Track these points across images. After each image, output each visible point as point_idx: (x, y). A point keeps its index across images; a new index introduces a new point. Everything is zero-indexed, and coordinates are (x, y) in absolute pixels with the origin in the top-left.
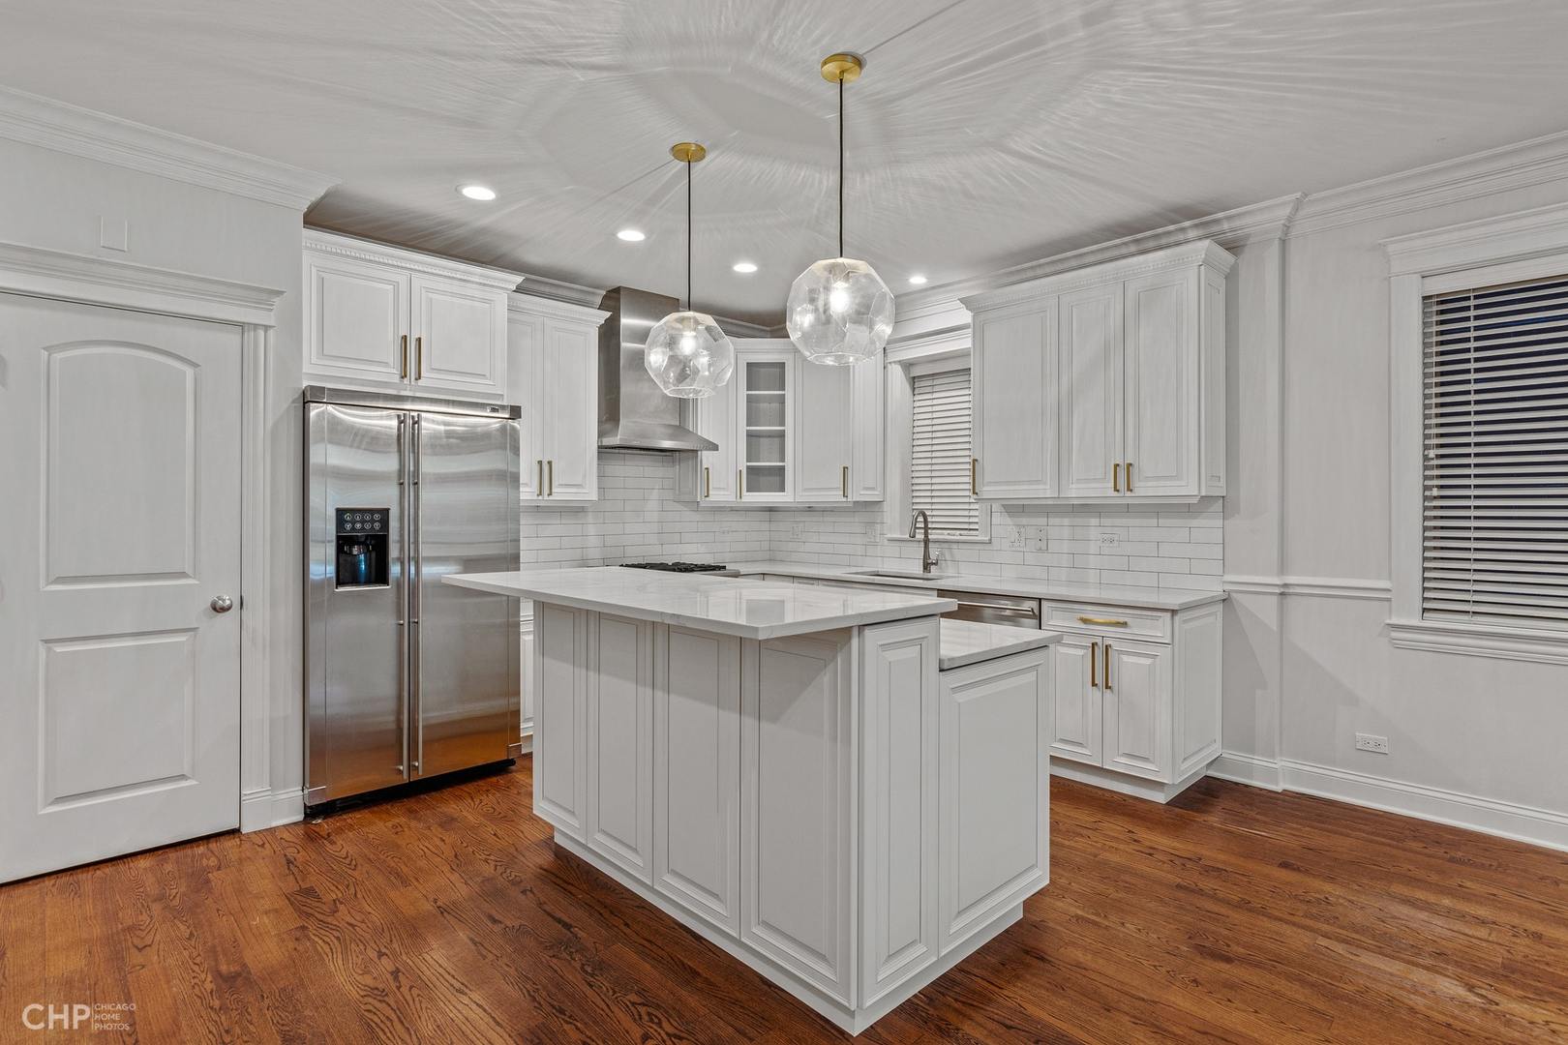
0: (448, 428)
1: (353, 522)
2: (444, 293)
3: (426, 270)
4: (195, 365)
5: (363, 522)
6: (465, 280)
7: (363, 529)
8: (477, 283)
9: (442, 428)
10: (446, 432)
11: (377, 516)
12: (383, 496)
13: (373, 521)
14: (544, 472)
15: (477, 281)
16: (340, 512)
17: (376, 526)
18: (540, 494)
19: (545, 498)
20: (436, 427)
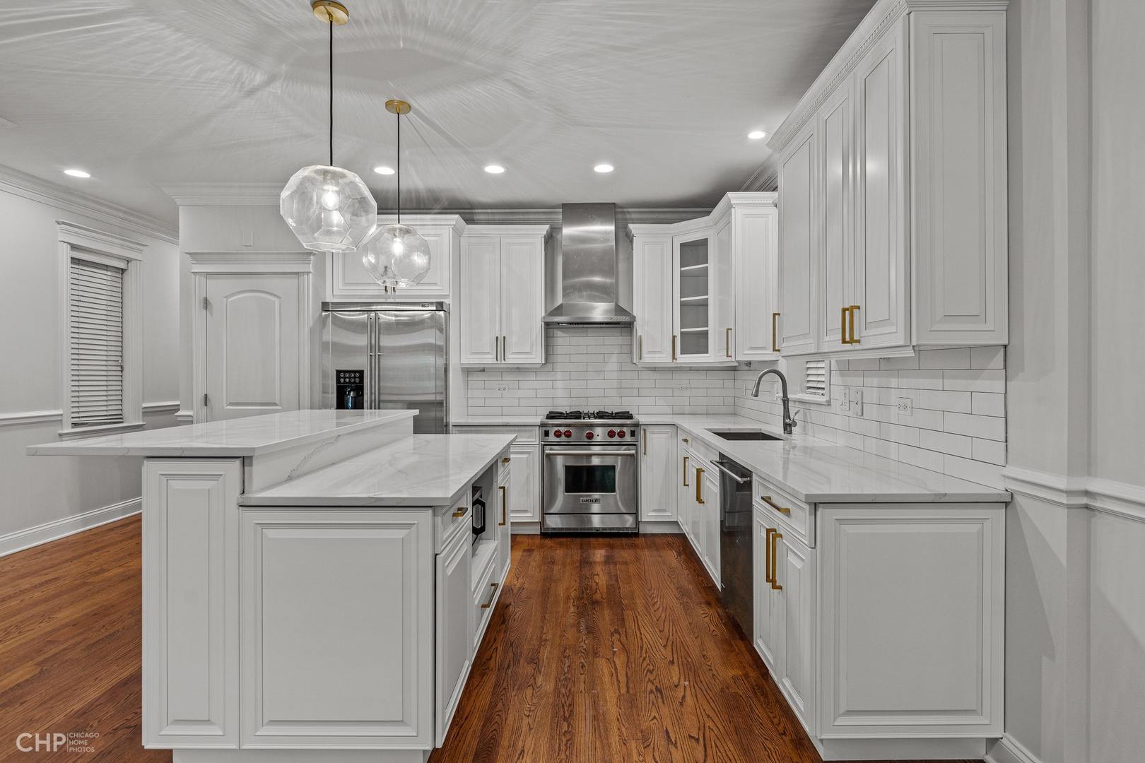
0: (398, 319)
1: (345, 378)
4: (279, 297)
5: (350, 378)
6: (423, 225)
7: (350, 382)
8: (431, 225)
9: (394, 318)
10: (397, 321)
11: (357, 375)
12: (358, 362)
13: (355, 377)
14: (501, 344)
15: (430, 223)
16: (338, 372)
17: (357, 380)
18: (497, 360)
19: (499, 362)
20: (390, 318)
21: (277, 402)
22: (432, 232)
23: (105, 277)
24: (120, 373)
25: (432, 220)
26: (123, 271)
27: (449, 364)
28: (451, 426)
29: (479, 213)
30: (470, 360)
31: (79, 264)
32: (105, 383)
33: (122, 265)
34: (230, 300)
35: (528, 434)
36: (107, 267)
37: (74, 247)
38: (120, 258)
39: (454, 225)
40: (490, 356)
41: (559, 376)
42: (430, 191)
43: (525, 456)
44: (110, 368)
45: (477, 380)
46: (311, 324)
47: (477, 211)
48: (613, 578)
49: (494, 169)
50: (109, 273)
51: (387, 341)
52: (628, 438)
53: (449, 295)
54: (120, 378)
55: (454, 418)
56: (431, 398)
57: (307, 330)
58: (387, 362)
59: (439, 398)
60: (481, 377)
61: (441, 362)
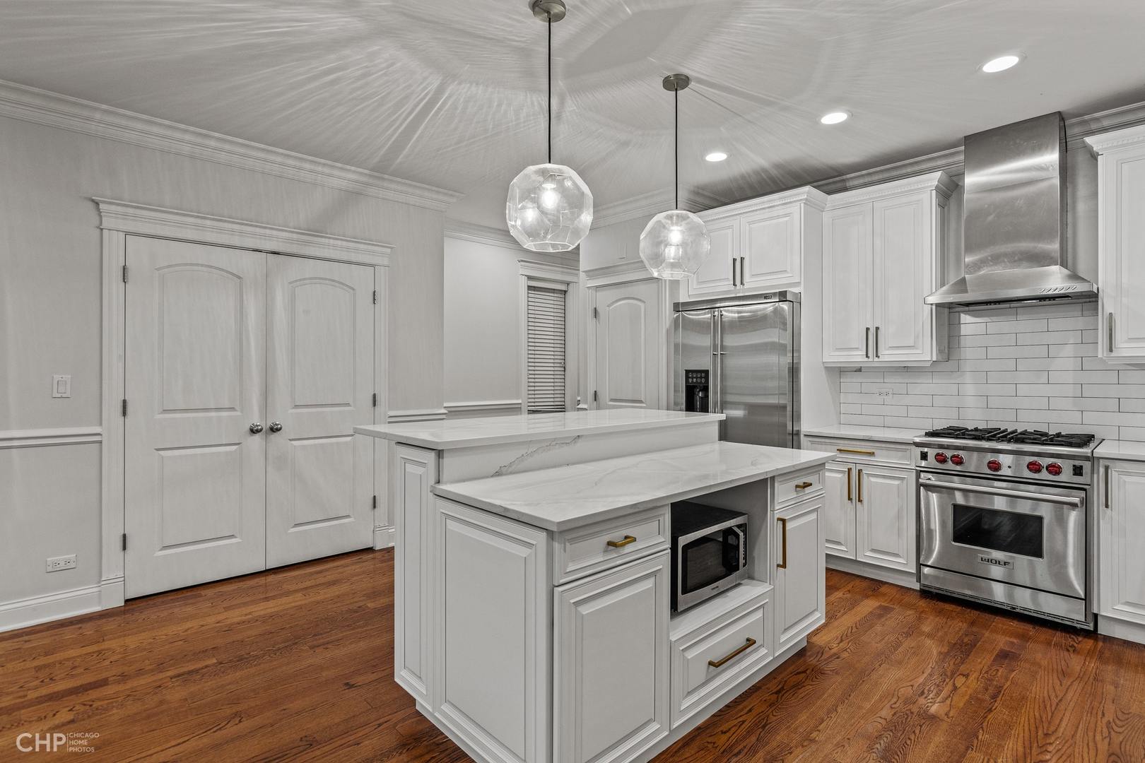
0: (740, 315)
1: (693, 378)
2: (760, 221)
3: (740, 212)
4: (645, 303)
5: (697, 378)
6: (771, 207)
7: (696, 382)
8: (779, 205)
9: (736, 315)
10: (739, 317)
11: (702, 374)
12: (702, 362)
13: (701, 377)
14: (873, 337)
15: (779, 203)
16: (687, 372)
17: (703, 380)
18: (867, 356)
19: (871, 360)
20: (733, 315)
21: (644, 400)
22: (781, 212)
23: (552, 298)
24: (563, 373)
25: (781, 198)
26: (565, 292)
27: (799, 363)
28: (802, 436)
29: (852, 178)
30: (835, 357)
31: (534, 291)
32: (552, 380)
33: (563, 287)
34: (611, 308)
35: (900, 454)
36: (553, 291)
37: (530, 278)
38: (562, 282)
39: (806, 199)
40: (860, 353)
41: (968, 378)
42: (778, 166)
43: (897, 482)
44: (556, 369)
45: (850, 382)
46: (668, 325)
47: (848, 176)
48: (991, 690)
49: (834, 118)
50: (556, 295)
51: (731, 341)
52: (1066, 476)
53: (799, 283)
54: (563, 377)
55: (806, 426)
56: (773, 400)
57: (664, 331)
58: (732, 362)
59: (784, 400)
60: (858, 378)
61: (788, 359)
